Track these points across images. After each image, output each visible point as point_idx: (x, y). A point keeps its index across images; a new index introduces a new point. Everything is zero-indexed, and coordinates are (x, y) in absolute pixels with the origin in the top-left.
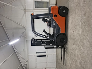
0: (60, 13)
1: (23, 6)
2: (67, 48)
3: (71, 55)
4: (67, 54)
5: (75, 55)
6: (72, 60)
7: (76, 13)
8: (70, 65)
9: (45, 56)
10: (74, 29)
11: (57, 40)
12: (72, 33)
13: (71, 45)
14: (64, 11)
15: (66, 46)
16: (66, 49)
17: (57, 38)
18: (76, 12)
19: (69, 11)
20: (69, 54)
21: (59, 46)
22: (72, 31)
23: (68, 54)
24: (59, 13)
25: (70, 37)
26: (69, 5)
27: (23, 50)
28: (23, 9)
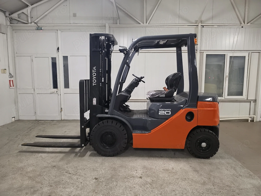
0: (198, 131)
1: (212, 18)
2: (83, 155)
3: (59, 168)
4: (62, 155)
5: (58, 183)
6: (40, 175)
7: (204, 183)
8: (21, 165)
9: (55, 86)
10: (149, 180)
11: (110, 121)
12: (134, 173)
13: (94, 170)
14: (204, 145)
15: (89, 153)
16: (76, 153)
17: (115, 122)
18: (208, 187)
19: (203, 160)
20: (61, 163)
21: (88, 130)
22: (140, 172)
23: (62, 159)
24: (198, 127)
25: (122, 166)
26: (223, 161)
27: (75, 15)
28: (203, 19)
